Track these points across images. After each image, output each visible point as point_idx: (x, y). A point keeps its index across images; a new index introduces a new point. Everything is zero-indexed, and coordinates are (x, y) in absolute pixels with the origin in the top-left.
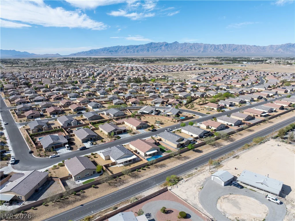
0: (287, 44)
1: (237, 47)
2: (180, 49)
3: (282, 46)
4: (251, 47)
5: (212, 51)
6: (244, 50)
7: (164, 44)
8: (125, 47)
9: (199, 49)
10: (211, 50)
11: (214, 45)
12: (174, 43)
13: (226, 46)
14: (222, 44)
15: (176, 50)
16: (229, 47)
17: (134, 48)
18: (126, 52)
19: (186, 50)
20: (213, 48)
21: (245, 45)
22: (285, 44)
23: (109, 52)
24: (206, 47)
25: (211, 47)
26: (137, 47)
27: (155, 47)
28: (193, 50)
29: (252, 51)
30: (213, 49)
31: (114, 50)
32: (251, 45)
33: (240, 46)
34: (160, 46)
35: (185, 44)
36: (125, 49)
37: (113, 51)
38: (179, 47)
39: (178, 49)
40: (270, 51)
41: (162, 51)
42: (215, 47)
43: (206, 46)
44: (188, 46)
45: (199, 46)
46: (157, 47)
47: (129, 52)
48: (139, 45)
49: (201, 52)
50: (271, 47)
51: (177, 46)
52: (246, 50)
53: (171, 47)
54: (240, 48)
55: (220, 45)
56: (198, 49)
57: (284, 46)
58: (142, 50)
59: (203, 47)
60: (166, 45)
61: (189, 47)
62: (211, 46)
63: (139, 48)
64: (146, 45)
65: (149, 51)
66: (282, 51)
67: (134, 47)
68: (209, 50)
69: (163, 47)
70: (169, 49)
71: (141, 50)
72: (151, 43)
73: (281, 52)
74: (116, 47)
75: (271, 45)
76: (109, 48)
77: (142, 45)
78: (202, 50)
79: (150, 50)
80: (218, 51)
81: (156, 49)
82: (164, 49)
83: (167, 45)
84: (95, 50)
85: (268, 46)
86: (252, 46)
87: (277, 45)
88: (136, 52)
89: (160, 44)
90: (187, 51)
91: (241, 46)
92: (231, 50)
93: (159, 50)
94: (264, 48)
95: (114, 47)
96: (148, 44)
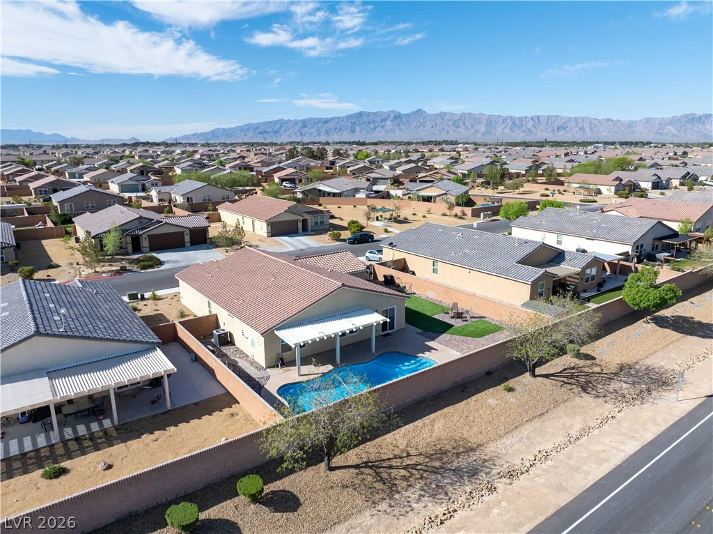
0: (687, 116)
1: (565, 123)
2: (430, 126)
3: (672, 121)
4: (599, 122)
5: (507, 131)
6: (582, 129)
7: (392, 116)
8: (296, 122)
9: (475, 128)
10: (503, 130)
11: (512, 118)
12: (414, 113)
13: (539, 122)
14: (530, 115)
15: (420, 129)
16: (548, 123)
17: (320, 124)
18: (299, 135)
19: (444, 129)
20: (510, 125)
21: (587, 118)
22: (682, 116)
23: (258, 133)
24: (491, 122)
25: (504, 122)
26: (326, 121)
27: (369, 123)
28: (462, 130)
29: (603, 132)
30: (510, 128)
31: (269, 130)
32: (600, 118)
33: (573, 120)
34: (382, 121)
35: (442, 115)
36: (298, 127)
37: (267, 132)
38: (428, 123)
39: (424, 128)
40: (646, 131)
41: (387, 132)
42: (514, 123)
43: (493, 119)
44: (449, 121)
45: (475, 119)
46: (373, 122)
47: (307, 135)
48: (331, 118)
49: (479, 135)
50: (648, 121)
51: (421, 121)
52: (587, 129)
53: (407, 121)
54: (573, 124)
55: (526, 117)
56: (473, 126)
57: (680, 119)
58: (338, 131)
59: (485, 121)
60: (396, 117)
61: (451, 123)
62: (505, 120)
63: (331, 125)
64: (349, 117)
65: (354, 132)
66: (674, 131)
67: (319, 122)
68: (500, 130)
69: (389, 122)
70: (403, 127)
71: (336, 129)
72: (361, 114)
73: (671, 134)
74: (276, 122)
75: (648, 118)
76: (259, 124)
77: (338, 118)
78: (483, 129)
79: (358, 129)
80: (519, 131)
81: (372, 126)
82: (391, 127)
83: (398, 117)
84: (224, 129)
85: (640, 121)
86: (603, 120)
87: (662, 119)
88: (323, 133)
89: (381, 116)
90: (448, 132)
91: (576, 119)
92: (553, 131)
93: (378, 129)
94: (631, 124)
95: (270, 122)
96: (351, 116)
